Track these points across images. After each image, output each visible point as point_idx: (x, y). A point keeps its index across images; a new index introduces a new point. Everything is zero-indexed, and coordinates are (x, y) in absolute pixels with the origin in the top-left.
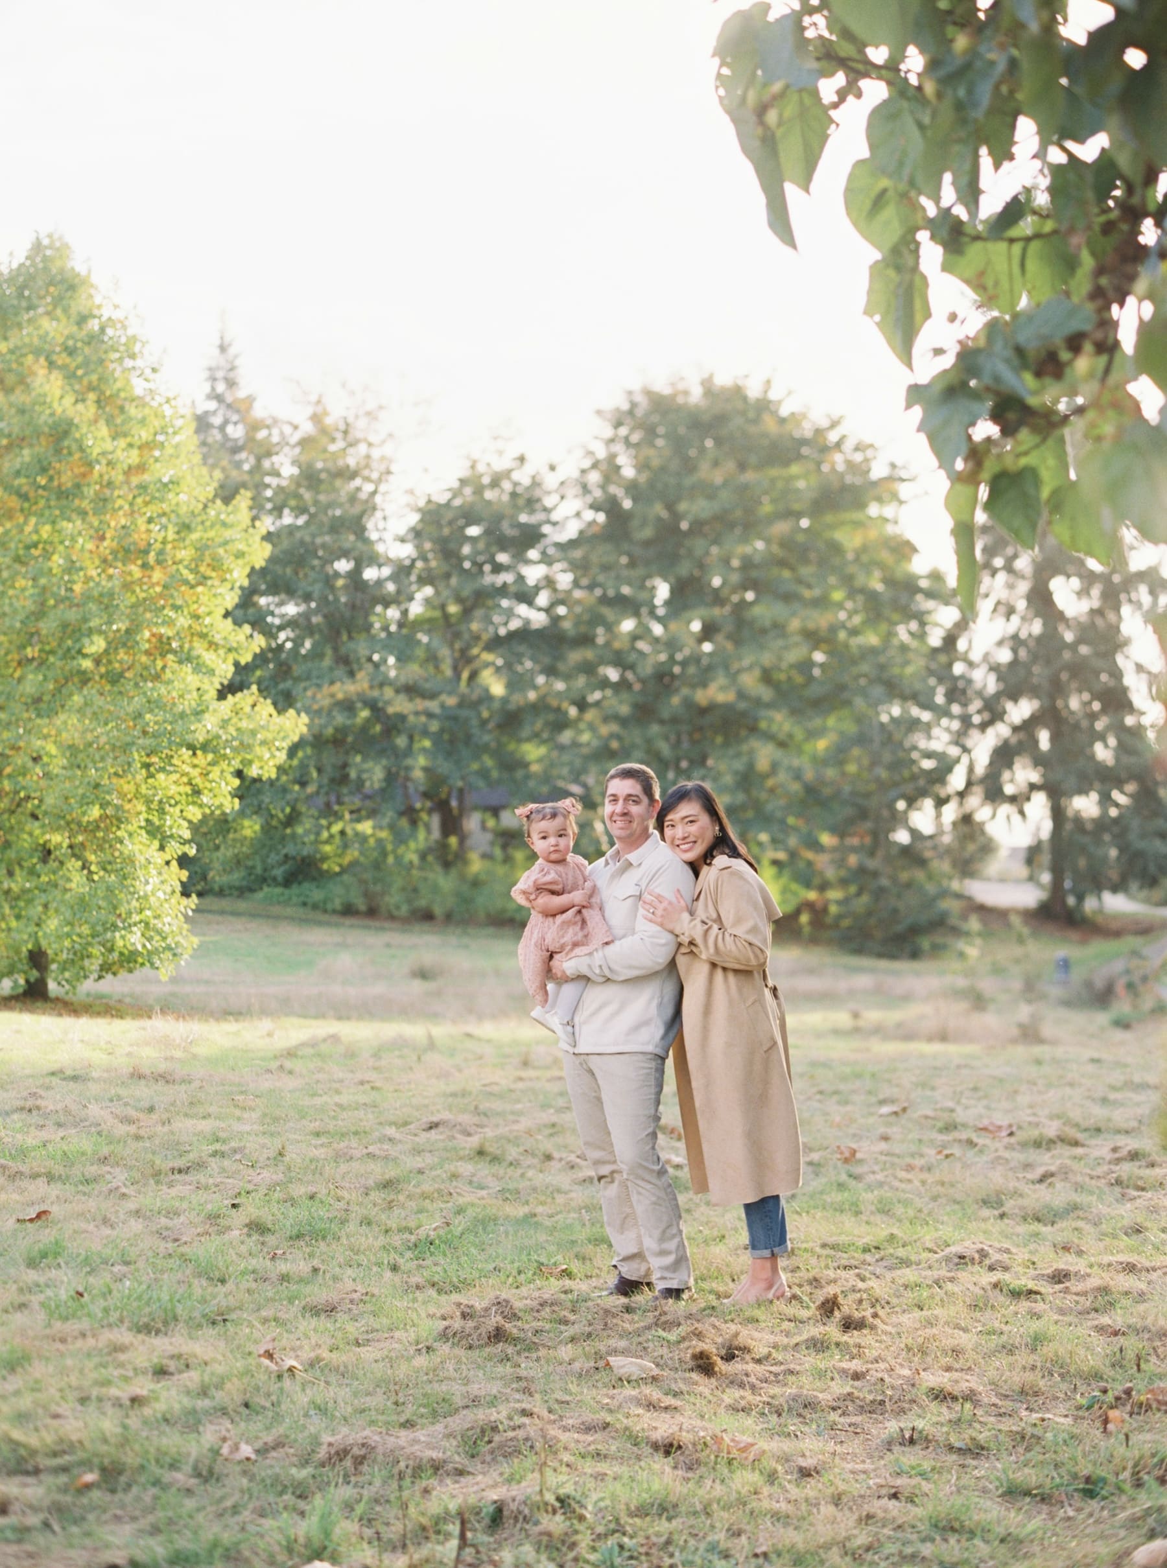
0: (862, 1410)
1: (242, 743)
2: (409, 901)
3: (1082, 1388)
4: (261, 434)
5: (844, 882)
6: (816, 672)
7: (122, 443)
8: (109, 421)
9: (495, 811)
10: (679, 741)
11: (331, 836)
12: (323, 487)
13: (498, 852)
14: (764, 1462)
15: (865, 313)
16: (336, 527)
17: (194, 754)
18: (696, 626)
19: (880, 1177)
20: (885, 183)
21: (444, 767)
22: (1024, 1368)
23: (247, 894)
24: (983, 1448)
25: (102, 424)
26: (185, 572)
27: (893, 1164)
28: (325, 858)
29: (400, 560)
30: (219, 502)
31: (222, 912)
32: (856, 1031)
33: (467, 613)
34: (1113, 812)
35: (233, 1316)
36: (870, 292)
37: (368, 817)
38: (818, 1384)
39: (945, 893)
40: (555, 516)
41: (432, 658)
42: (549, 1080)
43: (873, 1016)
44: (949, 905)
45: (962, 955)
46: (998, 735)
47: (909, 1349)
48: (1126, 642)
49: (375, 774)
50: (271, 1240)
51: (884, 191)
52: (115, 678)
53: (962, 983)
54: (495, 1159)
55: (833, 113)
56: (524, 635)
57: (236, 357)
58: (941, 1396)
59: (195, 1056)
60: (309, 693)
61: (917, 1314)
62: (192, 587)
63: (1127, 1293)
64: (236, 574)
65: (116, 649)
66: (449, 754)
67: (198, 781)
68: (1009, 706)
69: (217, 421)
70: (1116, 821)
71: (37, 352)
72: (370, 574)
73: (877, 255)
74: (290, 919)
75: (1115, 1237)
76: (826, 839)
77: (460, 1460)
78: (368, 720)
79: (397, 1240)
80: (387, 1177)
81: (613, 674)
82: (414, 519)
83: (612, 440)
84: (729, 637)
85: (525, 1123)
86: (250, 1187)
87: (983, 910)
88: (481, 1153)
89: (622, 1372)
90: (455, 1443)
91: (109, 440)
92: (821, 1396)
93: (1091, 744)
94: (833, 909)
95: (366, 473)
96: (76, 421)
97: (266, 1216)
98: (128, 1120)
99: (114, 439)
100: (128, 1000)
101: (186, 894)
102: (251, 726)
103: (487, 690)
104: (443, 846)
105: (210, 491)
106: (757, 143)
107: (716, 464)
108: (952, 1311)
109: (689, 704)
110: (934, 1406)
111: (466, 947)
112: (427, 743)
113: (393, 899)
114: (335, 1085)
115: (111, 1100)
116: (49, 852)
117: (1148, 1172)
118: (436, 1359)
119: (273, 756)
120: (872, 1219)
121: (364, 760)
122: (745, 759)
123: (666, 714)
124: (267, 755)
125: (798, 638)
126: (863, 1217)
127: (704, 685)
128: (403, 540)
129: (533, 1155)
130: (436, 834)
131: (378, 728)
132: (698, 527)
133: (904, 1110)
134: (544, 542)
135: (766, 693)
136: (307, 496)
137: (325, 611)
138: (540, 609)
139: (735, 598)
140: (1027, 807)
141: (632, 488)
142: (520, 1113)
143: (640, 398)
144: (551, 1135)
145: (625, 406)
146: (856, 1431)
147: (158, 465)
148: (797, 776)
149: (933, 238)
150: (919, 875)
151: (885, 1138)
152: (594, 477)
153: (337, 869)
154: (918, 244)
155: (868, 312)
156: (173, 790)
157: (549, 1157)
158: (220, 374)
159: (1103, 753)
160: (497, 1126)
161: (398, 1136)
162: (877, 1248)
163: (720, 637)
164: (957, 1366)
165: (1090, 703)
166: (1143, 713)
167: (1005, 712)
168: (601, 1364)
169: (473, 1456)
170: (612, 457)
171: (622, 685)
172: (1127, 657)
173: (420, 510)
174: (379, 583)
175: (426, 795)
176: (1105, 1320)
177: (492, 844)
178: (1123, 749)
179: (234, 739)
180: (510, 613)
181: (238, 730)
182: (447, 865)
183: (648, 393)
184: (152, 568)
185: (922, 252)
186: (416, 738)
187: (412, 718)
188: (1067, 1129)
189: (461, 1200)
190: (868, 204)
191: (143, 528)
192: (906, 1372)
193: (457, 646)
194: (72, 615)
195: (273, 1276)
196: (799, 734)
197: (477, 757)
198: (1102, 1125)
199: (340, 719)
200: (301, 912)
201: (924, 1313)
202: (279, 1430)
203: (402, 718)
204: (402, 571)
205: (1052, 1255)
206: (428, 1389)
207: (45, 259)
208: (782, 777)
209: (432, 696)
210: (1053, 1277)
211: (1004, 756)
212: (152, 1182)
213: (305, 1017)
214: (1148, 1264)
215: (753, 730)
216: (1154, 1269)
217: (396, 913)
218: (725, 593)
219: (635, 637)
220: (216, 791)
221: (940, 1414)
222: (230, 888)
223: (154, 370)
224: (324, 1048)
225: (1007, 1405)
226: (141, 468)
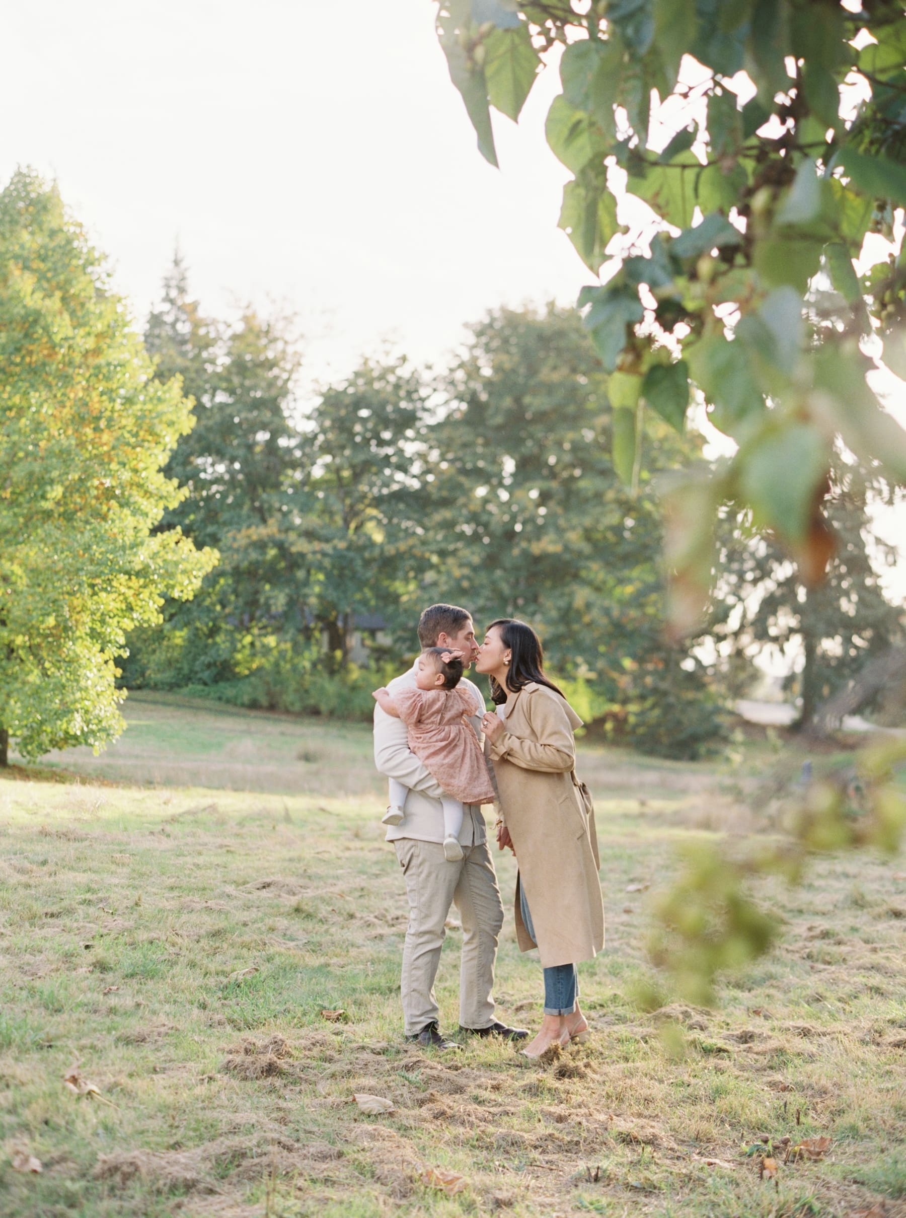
0: (560, 1149)
1: (167, 571)
2: (301, 700)
3: (748, 1137)
4: (202, 331)
5: (642, 698)
6: (627, 534)
7: (82, 332)
8: (73, 314)
9: (373, 633)
10: (517, 582)
11: (244, 647)
12: (248, 374)
13: (373, 664)
14: (466, 1193)
15: (559, 226)
16: (257, 404)
17: (130, 579)
18: (534, 494)
19: (616, 944)
20: (580, 115)
21: (332, 595)
22: (702, 1117)
23: (176, 689)
24: (655, 1188)
25: (66, 316)
26: (127, 435)
27: (629, 934)
28: (237, 664)
29: (305, 434)
30: (157, 381)
31: (155, 702)
32: (642, 815)
33: (357, 476)
34: (853, 652)
35: (59, 1043)
36: (563, 208)
37: (273, 633)
38: (526, 1125)
39: (718, 710)
40: (428, 404)
41: (328, 511)
42: (370, 851)
43: (656, 805)
44: (723, 720)
45: (728, 760)
46: (766, 589)
47: (609, 1096)
48: (869, 520)
49: (279, 599)
50: (109, 977)
51: (579, 122)
52: (68, 517)
53: (728, 781)
54: (309, 916)
55: (542, 55)
56: (402, 495)
57: (186, 270)
58: (628, 1140)
59: (98, 819)
60: (230, 535)
61: (623, 1065)
62: (134, 448)
63: (799, 1054)
64: (167, 439)
65: (71, 493)
66: (337, 587)
67: (131, 599)
68: (775, 566)
69: (169, 319)
70: (854, 660)
71: (16, 257)
72: (283, 442)
73: (571, 177)
74: (209, 710)
75: (797, 1004)
76: (628, 663)
77: (210, 1182)
78: (275, 557)
79: (211, 981)
80: (216, 928)
81: (468, 529)
82: (318, 401)
83: (474, 347)
84: (560, 503)
85: (342, 886)
86: (106, 931)
87: (748, 725)
88: (298, 910)
89: (364, 1107)
90: (209, 1165)
91: (70, 329)
92: (526, 1136)
93: (838, 599)
94: (632, 719)
95: (282, 364)
96: (43, 311)
97: (110, 958)
98: (21, 871)
99: (74, 328)
100: (72, 769)
101: (119, 687)
102: (175, 559)
103: (370, 539)
104: (330, 658)
105: (151, 372)
106: (467, 75)
107: (555, 368)
108: (652, 1064)
109: (525, 553)
110: (620, 1149)
111: (344, 737)
112: (321, 577)
113: (289, 697)
114: (199, 848)
115: (15, 854)
116: (12, 651)
117: (835, 949)
118: (215, 1086)
119: (191, 582)
120: (604, 980)
121: (272, 589)
122: (566, 599)
123: (508, 563)
124: (186, 582)
125: (613, 506)
126: (596, 978)
127: (538, 539)
128: (309, 418)
129: (340, 914)
130: (325, 649)
131: (283, 564)
132: (541, 417)
133: (647, 888)
134: (418, 424)
135: (587, 548)
136: (236, 380)
137: (246, 470)
138: (414, 476)
139: (565, 474)
140: (787, 646)
141: (488, 384)
142: (337, 878)
143: (497, 314)
144: (361, 896)
145: (487, 320)
146: (551, 1166)
147: (111, 351)
148: (607, 612)
149: (618, 163)
150: (700, 696)
151: (628, 911)
152: (460, 375)
153: (247, 672)
154: (605, 169)
155: (561, 225)
156: (112, 606)
157: (352, 916)
158: (173, 283)
159: (848, 606)
160: (317, 888)
161: (234, 893)
162: (602, 1006)
163: (552, 504)
164: (646, 1113)
165: (839, 566)
166: (878, 576)
167: (771, 571)
168: (351, 1098)
169: (223, 1178)
170: (475, 359)
171: (476, 538)
172: (869, 532)
173: (322, 395)
174: (289, 450)
175: (319, 617)
176: (778, 1077)
177: (369, 657)
178: (862, 602)
179: (160, 568)
180: (391, 478)
181: (165, 561)
182: (332, 673)
183: (503, 310)
184: (102, 430)
185: (609, 175)
186: (313, 572)
187: (310, 557)
188: (775, 909)
189: (272, 951)
190: (566, 132)
191: (96, 399)
192: (602, 1117)
193: (348, 501)
194: (37, 467)
195: (103, 1009)
196: (611, 582)
197: (360, 589)
198: (804, 907)
199: (254, 555)
200: (217, 705)
201: (630, 1064)
202: (66, 1147)
203: (302, 555)
204: (308, 441)
205: (744, 1017)
206: (201, 1115)
207: (25, 185)
208: (595, 613)
209: (327, 540)
210: (741, 1037)
211: (770, 605)
212: (27, 924)
213: (209, 788)
214: (821, 1029)
215: (576, 577)
216: (824, 1035)
217: (291, 708)
218: (557, 470)
219: (486, 501)
220: (146, 608)
221: (624, 1156)
222: (163, 683)
223: (109, 275)
224: (202, 816)
225: (682, 1149)
226: (97, 351)
